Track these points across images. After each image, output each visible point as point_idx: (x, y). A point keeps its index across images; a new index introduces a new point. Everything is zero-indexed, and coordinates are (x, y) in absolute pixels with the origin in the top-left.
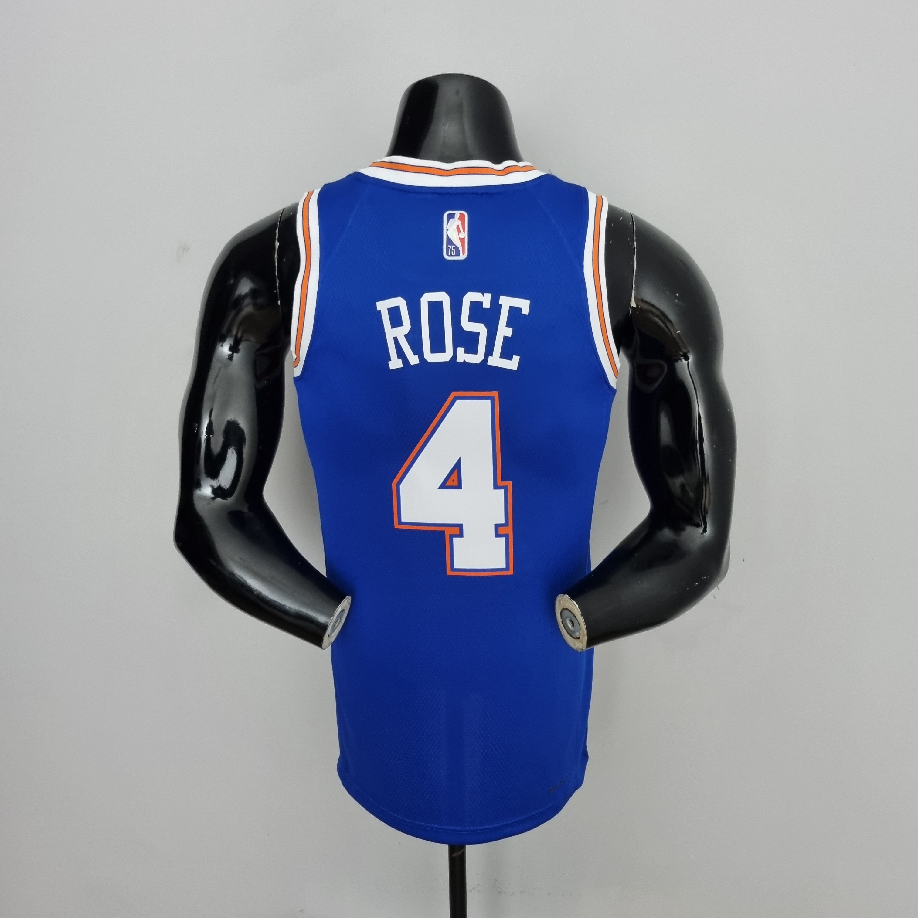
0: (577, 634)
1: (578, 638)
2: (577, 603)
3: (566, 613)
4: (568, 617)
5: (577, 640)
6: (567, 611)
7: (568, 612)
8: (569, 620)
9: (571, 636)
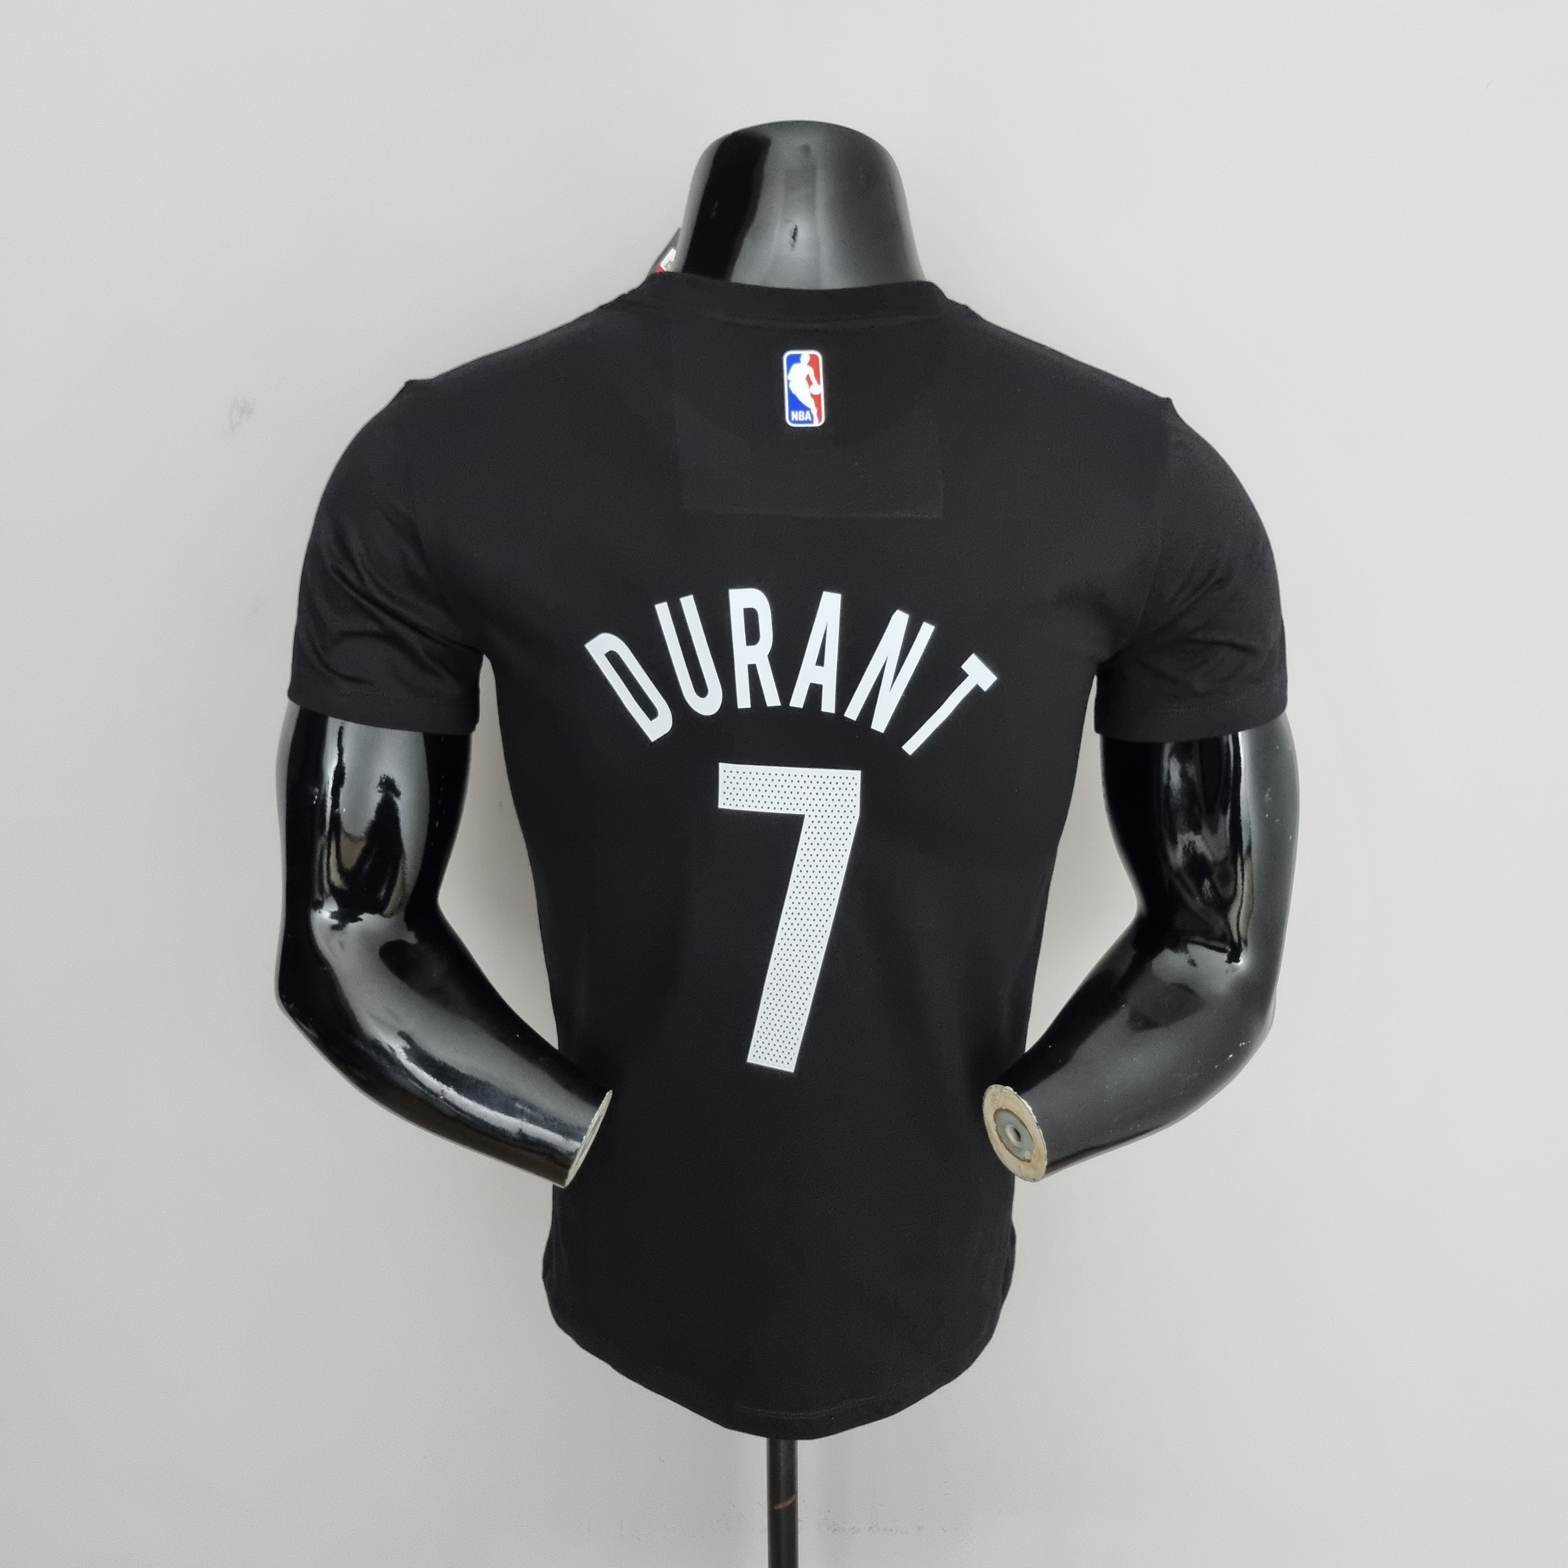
0: (1027, 1155)
1: (1029, 1161)
2: (1030, 1104)
3: (1004, 1116)
4: (1011, 1123)
5: (1025, 1163)
6: (1008, 1114)
7: (1012, 1118)
8: (1010, 1128)
9: (1014, 1155)
